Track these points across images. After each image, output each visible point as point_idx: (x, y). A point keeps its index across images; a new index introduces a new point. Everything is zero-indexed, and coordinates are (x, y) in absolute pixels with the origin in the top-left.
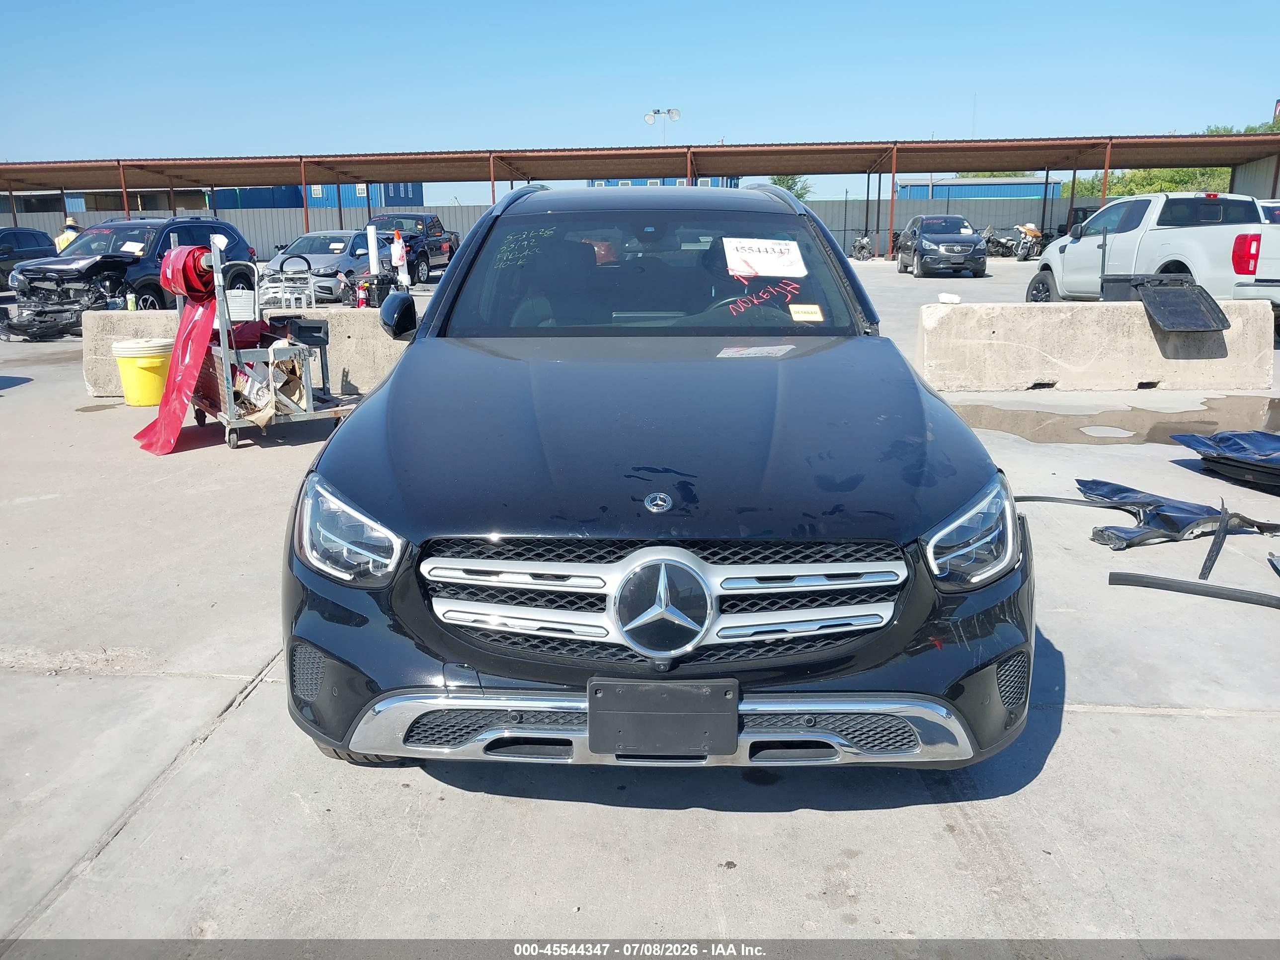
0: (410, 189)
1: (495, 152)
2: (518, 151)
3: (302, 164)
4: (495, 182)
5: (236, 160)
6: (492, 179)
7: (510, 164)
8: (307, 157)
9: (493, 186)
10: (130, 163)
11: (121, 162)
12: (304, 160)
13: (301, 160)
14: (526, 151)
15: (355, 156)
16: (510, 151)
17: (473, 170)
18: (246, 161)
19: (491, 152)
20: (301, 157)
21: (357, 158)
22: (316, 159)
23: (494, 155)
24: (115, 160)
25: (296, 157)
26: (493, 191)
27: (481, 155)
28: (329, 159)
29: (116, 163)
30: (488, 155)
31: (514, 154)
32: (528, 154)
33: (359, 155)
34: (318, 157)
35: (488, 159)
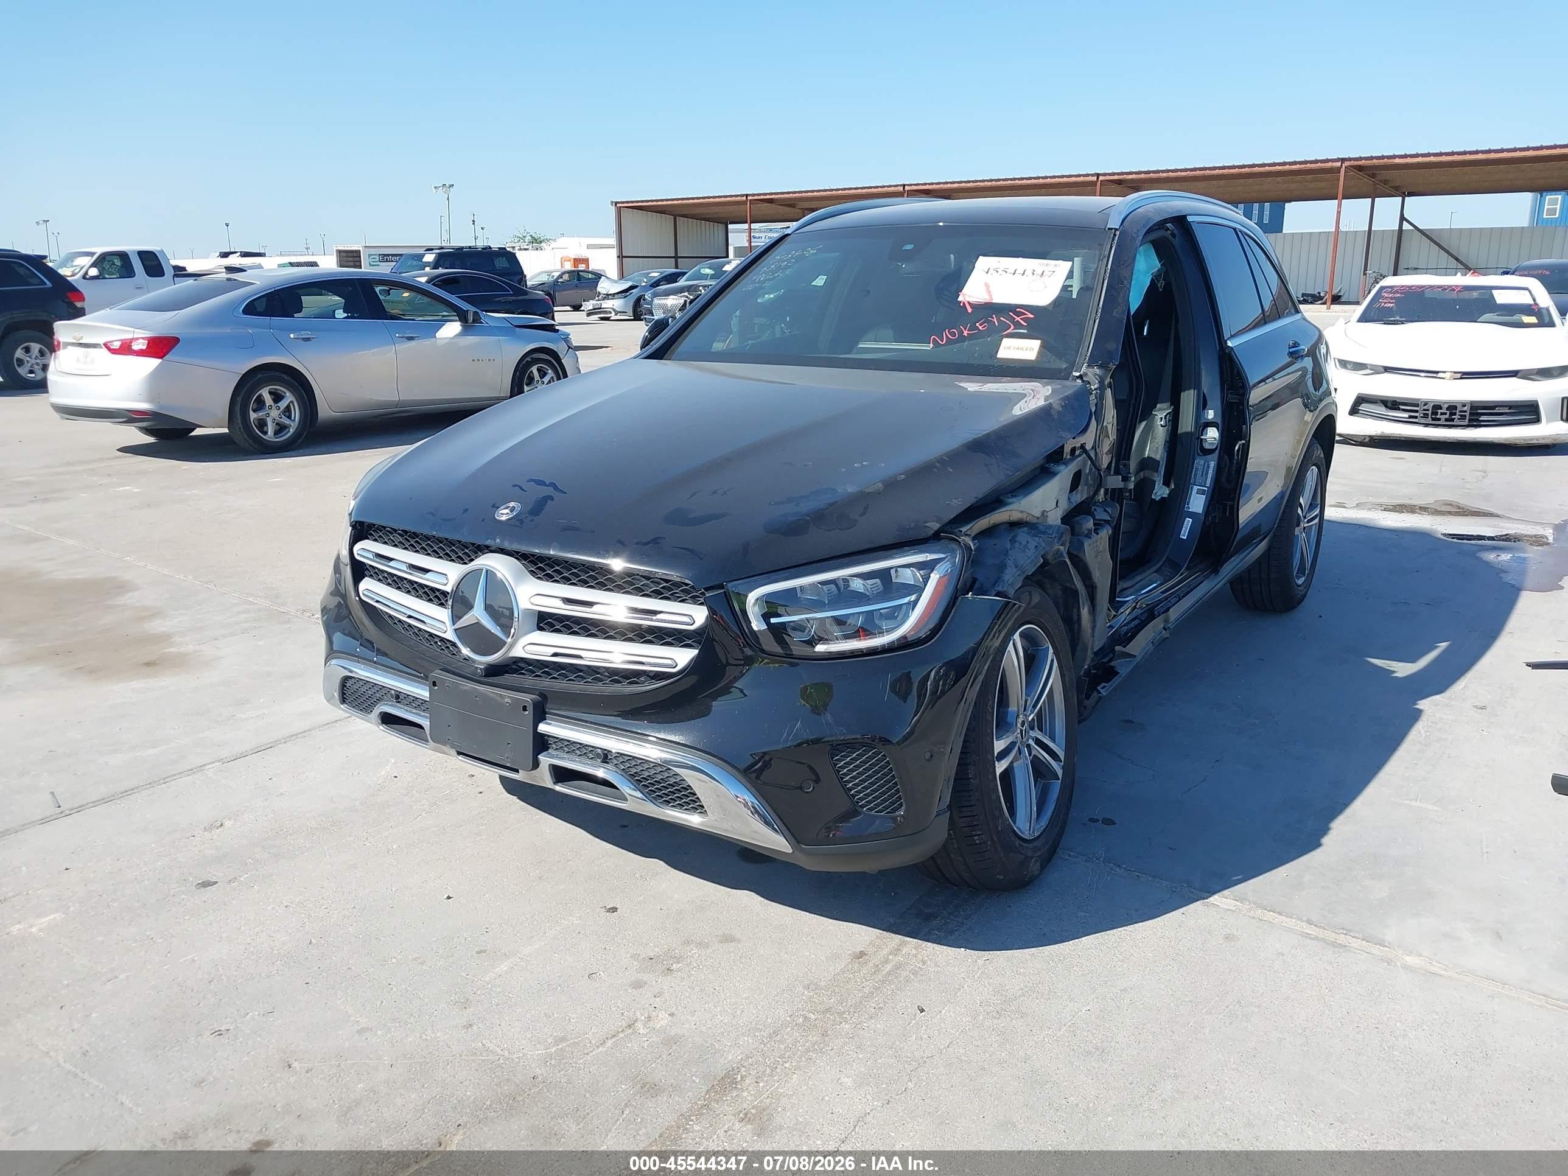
0: (1267, 213)
1: (1350, 159)
2: (1383, 157)
3: (1099, 184)
4: (1343, 201)
5: (1025, 181)
6: (1340, 196)
7: (1373, 176)
8: (1105, 175)
9: (1340, 205)
10: (915, 188)
11: (906, 187)
12: (1101, 178)
13: (1098, 178)
14: (1394, 157)
15: (1163, 171)
16: (1372, 158)
17: (1322, 184)
18: (1036, 181)
19: (1343, 160)
20: (1098, 175)
21: (1165, 175)
22: (1116, 177)
23: (1347, 164)
24: (901, 185)
25: (1092, 175)
26: (1339, 213)
27: (1330, 164)
28: (1130, 177)
29: (901, 189)
30: (1339, 164)
31: (1377, 161)
32: (1397, 161)
33: (1168, 171)
34: (1119, 174)
35: (1339, 169)
